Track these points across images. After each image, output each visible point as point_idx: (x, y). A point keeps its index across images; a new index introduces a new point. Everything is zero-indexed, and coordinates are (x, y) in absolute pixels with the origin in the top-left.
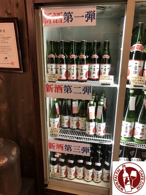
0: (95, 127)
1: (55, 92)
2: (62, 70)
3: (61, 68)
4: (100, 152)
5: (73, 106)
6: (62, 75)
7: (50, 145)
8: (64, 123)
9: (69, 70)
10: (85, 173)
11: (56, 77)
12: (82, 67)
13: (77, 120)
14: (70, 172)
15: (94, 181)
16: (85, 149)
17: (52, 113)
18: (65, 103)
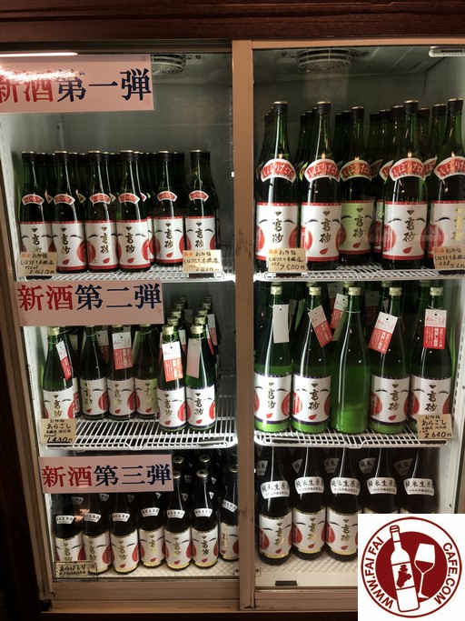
0: (186, 402)
1: (51, 308)
2: (69, 239)
3: (66, 233)
4: (205, 476)
5: (115, 347)
6: (68, 256)
7: (48, 476)
8: (91, 401)
9: (91, 240)
10: (167, 544)
11: (51, 263)
12: (129, 228)
13: (131, 387)
14: (122, 549)
15: (197, 563)
16: (157, 471)
17: (49, 375)
18: (89, 340)
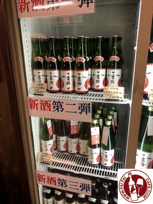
0: (100, 154)
1: (41, 109)
2: (53, 78)
3: (52, 75)
4: (106, 186)
5: (71, 125)
6: (52, 85)
7: (39, 177)
8: (61, 145)
9: (62, 79)
11: (44, 88)
12: (79, 74)
13: (77, 142)
16: (84, 186)
